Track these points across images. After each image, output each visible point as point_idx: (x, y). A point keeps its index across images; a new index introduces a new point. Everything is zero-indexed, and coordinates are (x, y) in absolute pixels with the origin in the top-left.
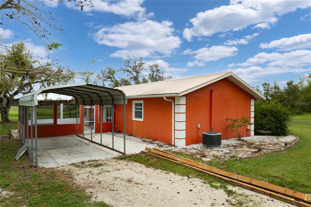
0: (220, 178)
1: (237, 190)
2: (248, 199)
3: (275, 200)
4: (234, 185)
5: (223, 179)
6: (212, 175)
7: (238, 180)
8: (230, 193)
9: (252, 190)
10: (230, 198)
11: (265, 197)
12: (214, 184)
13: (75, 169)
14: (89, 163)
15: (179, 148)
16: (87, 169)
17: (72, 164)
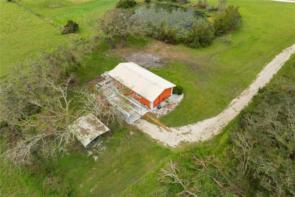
0: (159, 125)
2: (162, 130)
3: (165, 130)
7: (161, 125)
9: (163, 128)
10: (160, 130)
12: (158, 127)
13: (136, 124)
14: (137, 122)
15: (152, 110)
16: (139, 124)
17: (134, 122)
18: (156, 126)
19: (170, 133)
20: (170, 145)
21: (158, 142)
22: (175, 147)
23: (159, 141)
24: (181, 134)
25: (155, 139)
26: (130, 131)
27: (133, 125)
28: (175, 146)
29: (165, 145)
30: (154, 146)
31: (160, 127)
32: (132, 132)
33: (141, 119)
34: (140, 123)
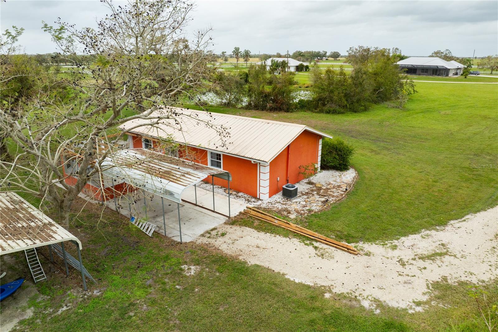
0: (308, 237)
1: (319, 245)
2: (325, 251)
3: (338, 250)
4: (317, 241)
5: (310, 238)
6: (303, 235)
7: (318, 238)
8: (316, 248)
9: (327, 244)
10: (317, 252)
11: (334, 249)
12: (306, 242)
13: (212, 241)
14: (214, 233)
15: (265, 202)
16: (221, 240)
17: (203, 235)
18: (296, 241)
19: (363, 259)
20: (393, 304)
21: (327, 295)
22: (419, 309)
23: (330, 291)
24: (414, 259)
25: (309, 287)
26: (186, 263)
27: (199, 242)
28: (418, 304)
29: (366, 304)
30: (314, 315)
31: (314, 243)
32: (192, 267)
33: (229, 226)
34: (227, 236)
